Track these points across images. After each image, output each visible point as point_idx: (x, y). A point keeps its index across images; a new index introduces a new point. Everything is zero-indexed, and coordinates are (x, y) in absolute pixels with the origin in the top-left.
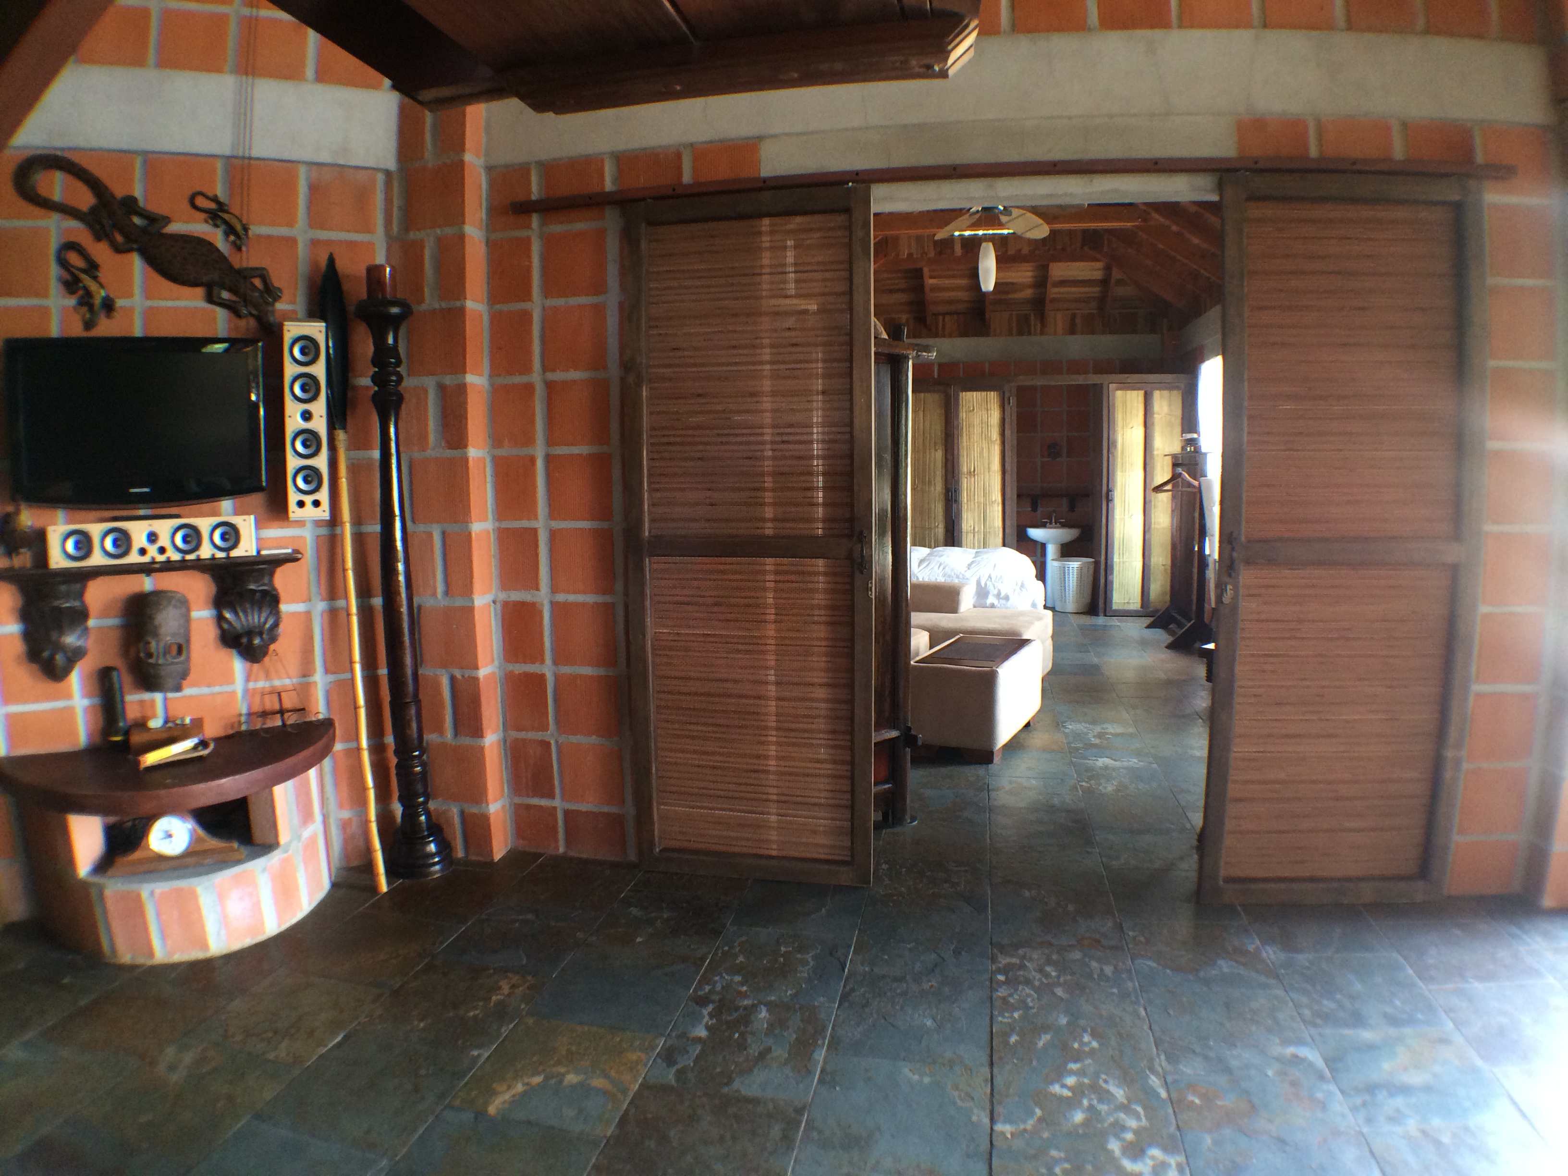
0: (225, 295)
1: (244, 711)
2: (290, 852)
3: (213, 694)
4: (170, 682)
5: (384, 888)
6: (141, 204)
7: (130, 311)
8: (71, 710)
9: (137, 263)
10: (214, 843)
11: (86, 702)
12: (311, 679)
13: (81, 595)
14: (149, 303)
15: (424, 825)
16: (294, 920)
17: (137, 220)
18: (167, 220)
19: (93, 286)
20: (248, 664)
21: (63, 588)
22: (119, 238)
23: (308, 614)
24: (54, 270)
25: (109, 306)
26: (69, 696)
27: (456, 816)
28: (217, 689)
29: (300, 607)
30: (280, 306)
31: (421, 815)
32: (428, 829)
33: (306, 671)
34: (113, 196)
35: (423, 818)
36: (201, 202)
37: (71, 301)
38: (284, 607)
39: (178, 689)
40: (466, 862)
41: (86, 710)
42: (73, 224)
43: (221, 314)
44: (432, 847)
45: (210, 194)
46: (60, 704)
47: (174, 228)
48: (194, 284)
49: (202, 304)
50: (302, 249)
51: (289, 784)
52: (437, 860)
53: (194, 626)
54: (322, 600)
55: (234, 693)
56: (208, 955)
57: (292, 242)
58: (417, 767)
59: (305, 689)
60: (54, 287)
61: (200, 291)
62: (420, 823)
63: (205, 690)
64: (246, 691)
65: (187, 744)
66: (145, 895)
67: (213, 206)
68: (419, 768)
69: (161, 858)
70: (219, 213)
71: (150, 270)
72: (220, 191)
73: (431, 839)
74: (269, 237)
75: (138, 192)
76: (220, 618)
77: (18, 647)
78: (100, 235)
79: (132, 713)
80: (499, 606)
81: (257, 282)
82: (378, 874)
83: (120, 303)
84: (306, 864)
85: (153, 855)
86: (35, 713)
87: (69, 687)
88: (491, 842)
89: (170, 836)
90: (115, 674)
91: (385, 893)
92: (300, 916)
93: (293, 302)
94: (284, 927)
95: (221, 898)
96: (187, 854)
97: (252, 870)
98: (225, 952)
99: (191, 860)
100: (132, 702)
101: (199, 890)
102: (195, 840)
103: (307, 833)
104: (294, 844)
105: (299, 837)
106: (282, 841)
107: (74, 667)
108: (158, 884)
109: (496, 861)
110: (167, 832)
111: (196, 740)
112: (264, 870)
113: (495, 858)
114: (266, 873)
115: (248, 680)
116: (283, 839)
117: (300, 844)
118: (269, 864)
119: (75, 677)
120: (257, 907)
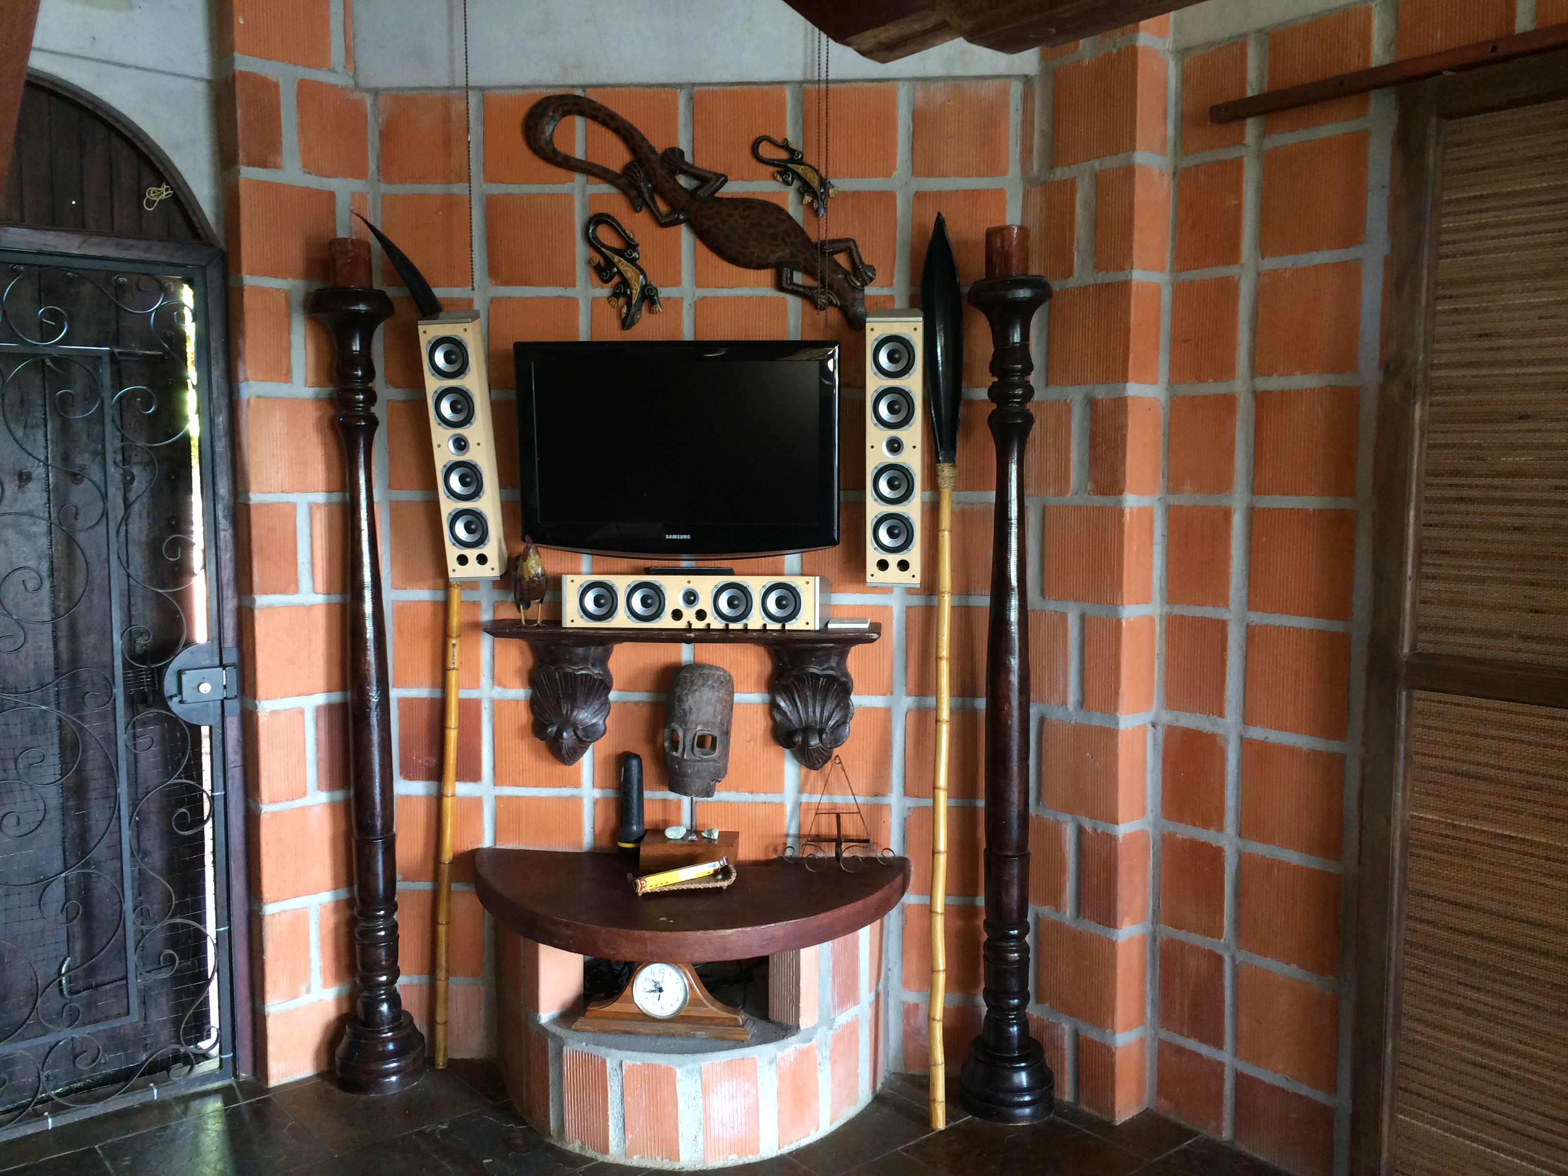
0: (798, 278)
1: (793, 831)
2: (814, 1042)
3: (757, 804)
4: (696, 784)
5: (940, 1123)
6: (688, 158)
7: (678, 302)
8: (577, 801)
9: (685, 236)
10: (712, 1010)
11: (599, 794)
12: (885, 801)
13: (602, 661)
14: (701, 292)
15: (1016, 1041)
16: (804, 1142)
17: (683, 181)
18: (723, 179)
19: (629, 272)
20: (804, 770)
21: (580, 650)
22: (663, 207)
23: (887, 713)
24: (581, 251)
25: (649, 296)
26: (577, 784)
27: (1066, 1037)
28: (761, 797)
29: (878, 701)
30: (869, 290)
31: (1012, 1025)
32: (1020, 1048)
33: (879, 788)
34: (652, 149)
35: (1015, 1029)
36: (766, 150)
37: (604, 291)
38: (856, 700)
39: (706, 792)
40: (1072, 1113)
41: (598, 802)
42: (604, 188)
43: (793, 303)
44: (1023, 1078)
45: (779, 140)
46: (565, 792)
47: (732, 189)
49: (770, 292)
50: (902, 208)
51: (826, 948)
52: (1027, 1098)
53: (737, 712)
54: (909, 694)
55: (781, 805)
56: (677, 1166)
57: (887, 198)
58: (1014, 952)
59: (877, 812)
60: (581, 270)
62: (1011, 1037)
63: (746, 797)
64: (799, 805)
66: (611, 1065)
67: (783, 155)
68: (1016, 955)
69: (646, 1018)
70: (790, 165)
71: (702, 248)
72: (792, 134)
74: (857, 195)
75: (683, 143)
76: (773, 706)
77: (523, 716)
78: (637, 202)
79: (651, 815)
80: (1160, 732)
81: (842, 259)
82: (934, 1100)
83: (664, 292)
84: (834, 1062)
85: (636, 1011)
86: (531, 799)
87: (578, 772)
88: (1113, 1091)
89: (661, 990)
90: (634, 763)
91: (941, 1132)
92: (814, 1136)
93: (890, 285)
94: (787, 1149)
95: (705, 1090)
96: (677, 1018)
97: (754, 1059)
98: (699, 1167)
99: (680, 1027)
100: (653, 801)
101: (679, 1073)
102: (691, 1001)
103: (843, 1018)
104: (822, 1031)
105: (831, 1023)
106: (803, 1025)
107: (584, 749)
108: (629, 1053)
109: (1118, 1124)
110: (656, 983)
111: (717, 865)
112: (772, 1061)
113: (1117, 1119)
114: (774, 1066)
115: (801, 791)
116: (806, 1021)
117: (831, 1032)
118: (780, 1055)
119: (588, 760)
120: (753, 1112)
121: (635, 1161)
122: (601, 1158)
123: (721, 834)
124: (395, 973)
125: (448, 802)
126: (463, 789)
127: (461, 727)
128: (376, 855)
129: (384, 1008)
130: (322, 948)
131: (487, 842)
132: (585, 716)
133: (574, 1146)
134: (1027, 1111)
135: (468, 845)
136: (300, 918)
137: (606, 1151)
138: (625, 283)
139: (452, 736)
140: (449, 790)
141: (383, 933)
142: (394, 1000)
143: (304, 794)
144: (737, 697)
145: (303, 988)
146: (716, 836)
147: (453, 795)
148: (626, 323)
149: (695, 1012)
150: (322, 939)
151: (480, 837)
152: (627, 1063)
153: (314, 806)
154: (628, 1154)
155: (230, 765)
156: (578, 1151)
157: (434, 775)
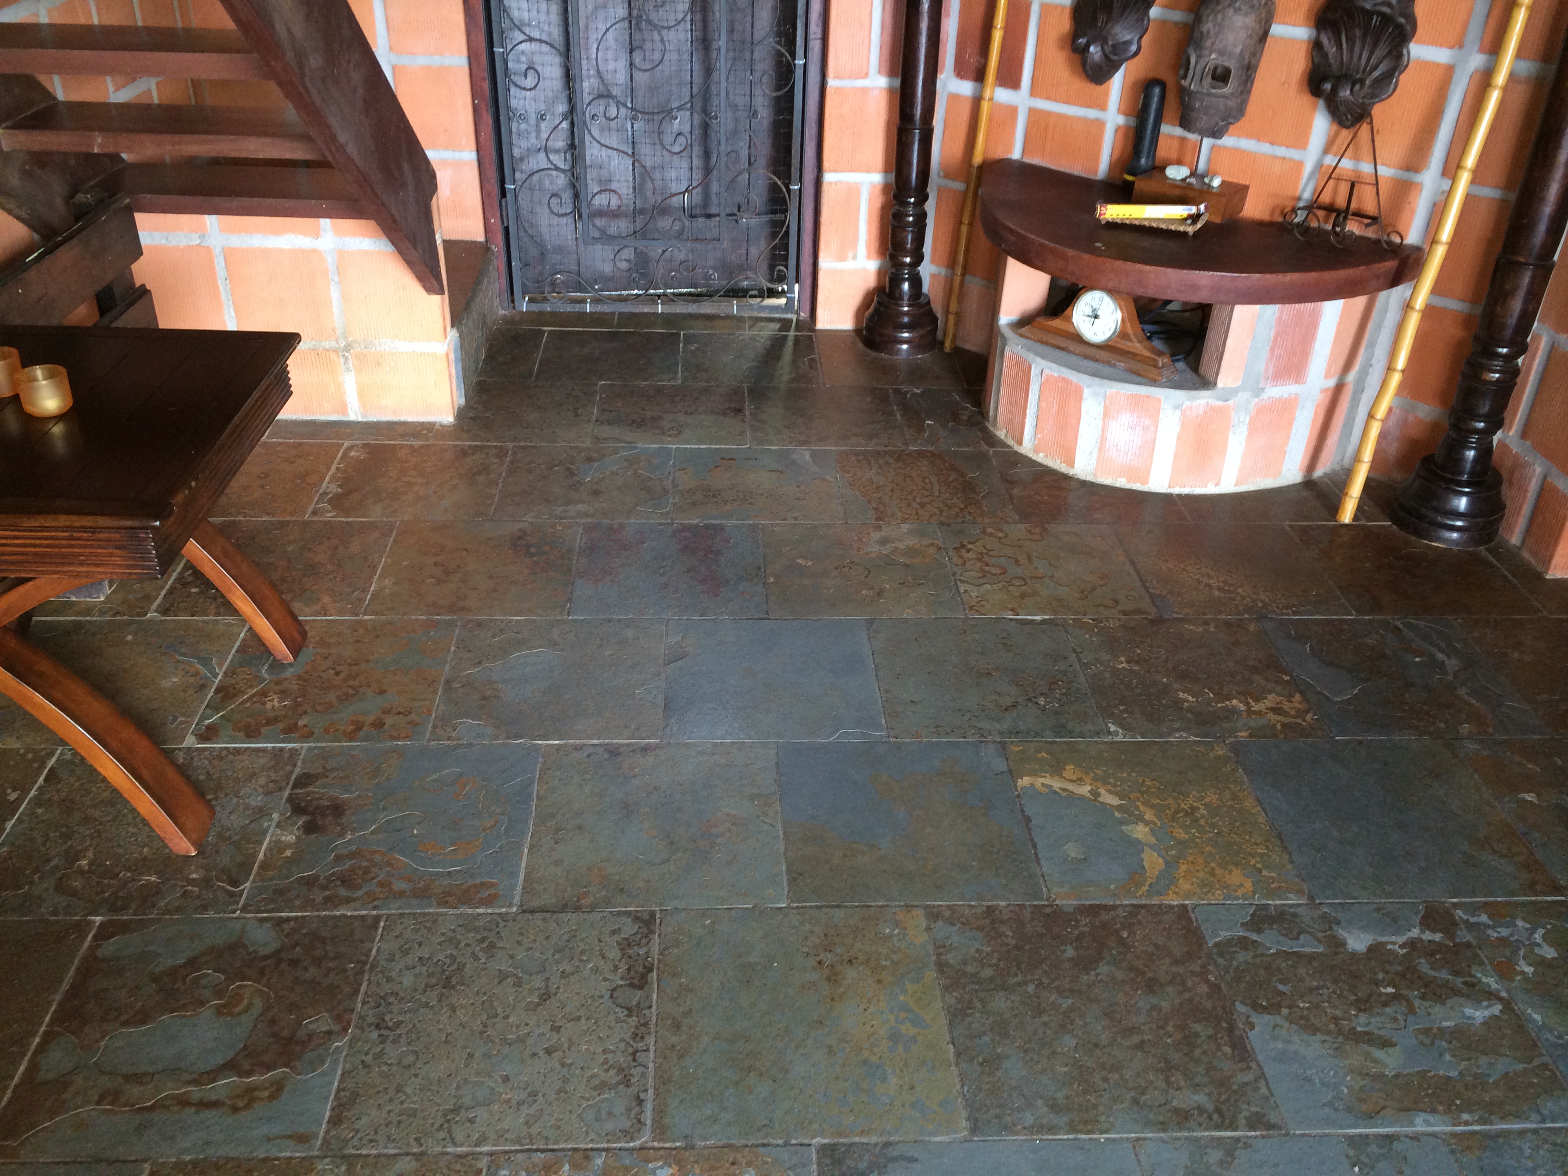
1: (1307, 195)
2: (1231, 403)
3: (1275, 157)
4: (1204, 121)
5: (1347, 516)
8: (1100, 124)
10: (1137, 346)
11: (1121, 120)
12: (1417, 178)
15: (1468, 466)
16: (1202, 491)
20: (1335, 127)
23: (1449, 71)
26: (1103, 107)
27: (1534, 480)
28: (1279, 152)
29: (1440, 55)
31: (1470, 449)
32: (1471, 474)
33: (1415, 161)
35: (1471, 454)
38: (1416, 50)
39: (1216, 133)
40: (1511, 558)
41: (1118, 130)
44: (1462, 503)
46: (1092, 113)
51: (1270, 312)
52: (1459, 523)
53: (1270, 45)
54: (1481, 51)
55: (1300, 164)
56: (1071, 472)
58: (1496, 372)
59: (1402, 190)
62: (1462, 459)
63: (1265, 148)
64: (1319, 165)
65: (1178, 212)
66: (1035, 371)
68: (1497, 375)
69: (1077, 338)
73: (1467, 490)
76: (1317, 45)
79: (1164, 149)
82: (1347, 494)
84: (1253, 430)
85: (1072, 331)
86: (1060, 116)
87: (1106, 94)
88: (1556, 545)
89: (1096, 317)
90: (1157, 91)
91: (1346, 525)
92: (1212, 489)
94: (1178, 490)
95: (1107, 414)
96: (1106, 347)
97: (1159, 400)
98: (1091, 478)
99: (1104, 355)
100: (1171, 137)
101: (1086, 392)
102: (1122, 334)
103: (1276, 391)
104: (1243, 396)
105: (1259, 392)
106: (1220, 384)
107: (1115, 67)
108: (1049, 364)
109: (1548, 577)
110: (1094, 310)
111: (1193, 210)
112: (1177, 407)
113: (1550, 572)
114: (1178, 413)
115: (1326, 151)
116: (1224, 381)
117: (1256, 400)
118: (1187, 403)
119: (1117, 83)
120: (1149, 447)
121: (1040, 458)
122: (1016, 448)
123: (1223, 183)
124: (919, 258)
125: (985, 106)
126: (1003, 95)
127: (1006, 29)
128: (913, 143)
129: (906, 286)
130: (869, 223)
131: (1016, 154)
132: (1122, 33)
133: (1001, 434)
134: (1455, 535)
135: (999, 153)
136: (853, 191)
137: (1020, 443)
139: (997, 36)
140: (987, 94)
141: (911, 219)
142: (916, 281)
143: (866, 76)
144: (1277, 29)
145: (850, 254)
146: (1216, 183)
147: (991, 99)
149: (1123, 345)
150: (870, 215)
151: (1010, 147)
152: (1047, 372)
153: (873, 89)
154: (1036, 451)
155: (812, 36)
156: (1002, 437)
157: (980, 77)
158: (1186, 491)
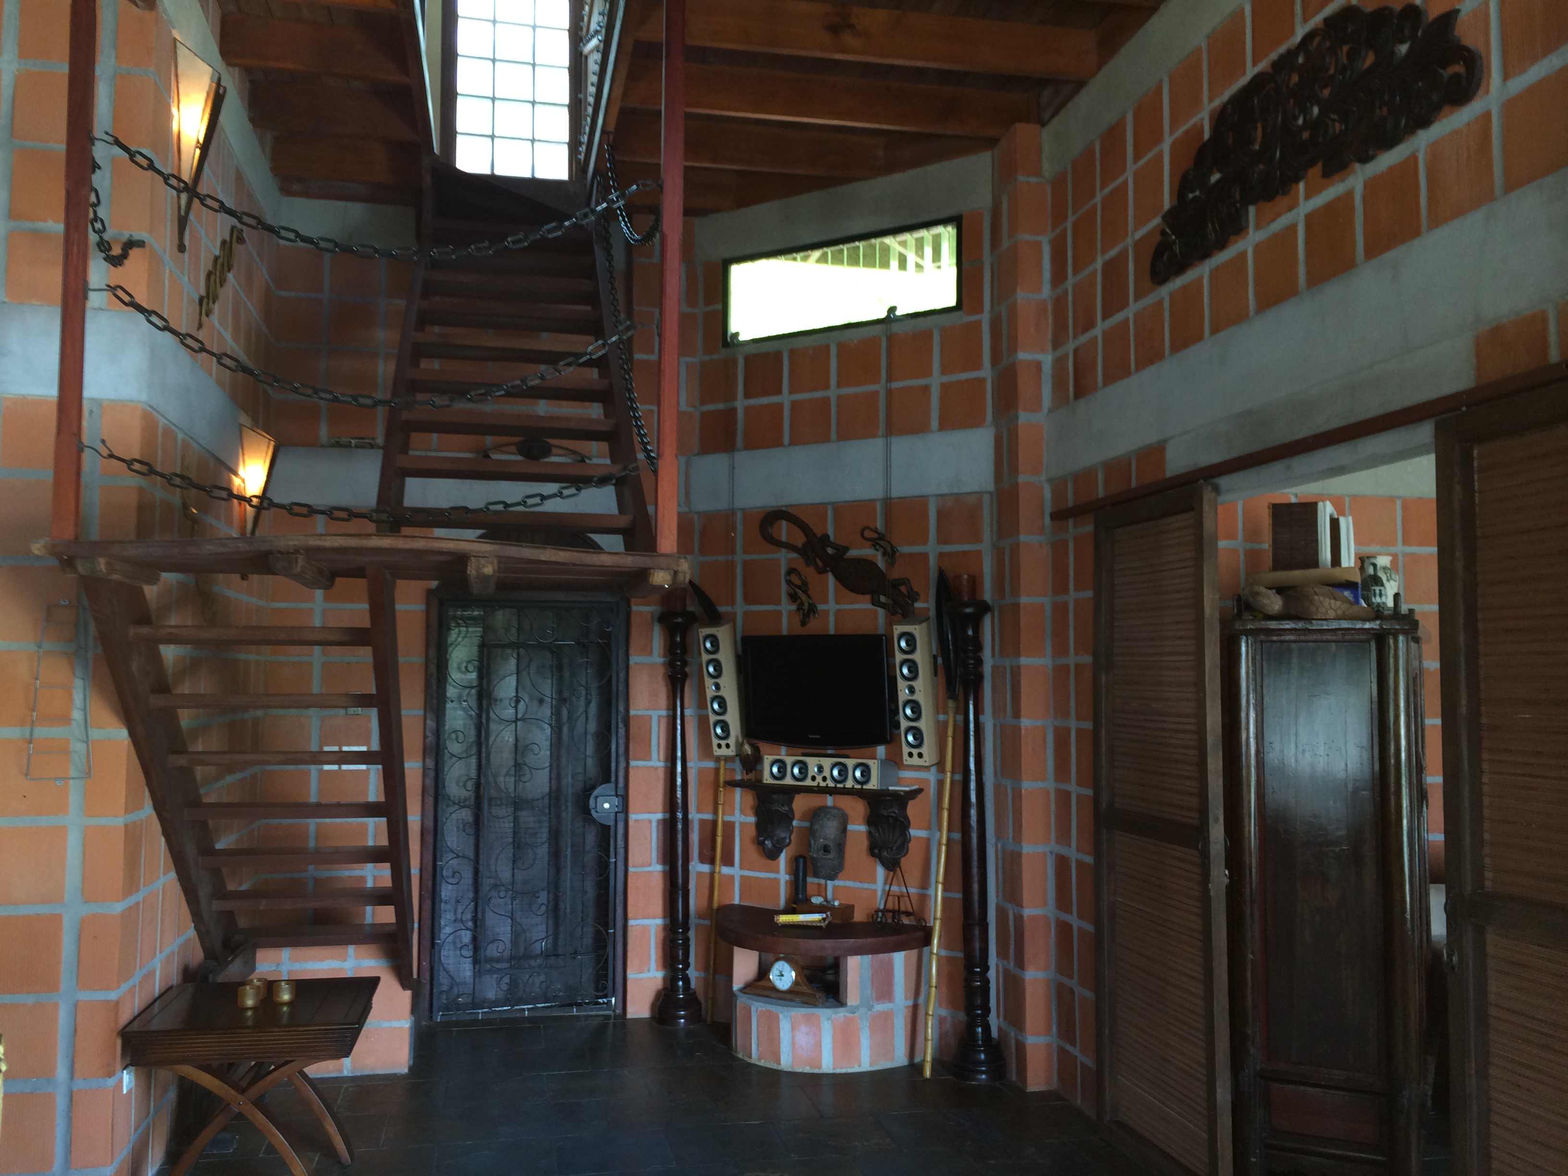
0: (883, 599)
1: (882, 907)
3: (863, 889)
4: (826, 873)
5: (928, 1073)
7: (827, 612)
8: (777, 880)
9: (831, 578)
10: (805, 988)
11: (787, 877)
12: (927, 892)
13: (790, 802)
14: (838, 607)
15: (980, 1037)
16: (850, 1070)
18: (846, 549)
19: (804, 597)
20: (886, 872)
21: (775, 796)
23: (929, 840)
24: (784, 588)
26: (778, 872)
28: (866, 886)
29: (923, 834)
30: (917, 605)
32: (982, 1040)
33: (925, 883)
35: (979, 1029)
36: (867, 534)
37: (794, 607)
38: (913, 832)
39: (832, 878)
41: (786, 882)
43: (881, 612)
45: (873, 528)
46: (772, 875)
48: (864, 593)
49: (870, 606)
50: (933, 561)
51: (867, 959)
52: (983, 1069)
53: (849, 835)
55: (875, 891)
56: (780, 1068)
57: (925, 556)
58: (978, 981)
59: (923, 898)
61: (868, 597)
62: (976, 1032)
63: (857, 885)
64: (884, 892)
65: (818, 917)
66: (753, 1009)
67: (876, 536)
68: (979, 983)
69: (774, 989)
70: (878, 541)
71: (838, 583)
72: (880, 525)
73: (982, 1050)
74: (911, 555)
76: (871, 834)
77: (753, 832)
79: (810, 889)
80: (1054, 858)
81: (903, 589)
82: (927, 1061)
83: (820, 607)
84: (872, 1030)
85: (771, 986)
86: (757, 878)
87: (778, 864)
88: (1026, 1074)
89: (782, 975)
90: (801, 860)
91: (927, 1080)
92: (856, 1069)
93: (927, 601)
94: (838, 1071)
95: (793, 1028)
96: (790, 991)
97: (819, 1016)
98: (790, 1070)
99: (789, 996)
100: (812, 883)
101: (781, 1016)
102: (796, 983)
103: (880, 1007)
104: (863, 1010)
105: (870, 1008)
106: (849, 1004)
107: (781, 852)
108: (760, 1004)
109: (1027, 1092)
110: (781, 972)
111: (824, 915)
112: (829, 1019)
113: (1027, 1089)
114: (830, 1022)
115: (885, 883)
116: (850, 1002)
117: (870, 1012)
118: (834, 1016)
119: (783, 858)
120: (818, 1045)
121: (762, 1063)
122: (749, 1061)
123: (840, 904)
124: (687, 965)
125: (717, 876)
126: (726, 870)
127: (723, 836)
128: (678, 898)
129: (681, 983)
130: (656, 947)
131: (737, 901)
132: (781, 834)
133: (740, 1056)
134: (983, 1076)
135: (727, 902)
136: (645, 929)
137: (750, 1057)
138: (802, 604)
139: (719, 840)
140: (717, 869)
141: (681, 942)
142: (687, 980)
143: (650, 865)
144: (850, 827)
145: (646, 969)
146: (836, 903)
147: (720, 872)
148: (803, 624)
149: (798, 989)
150: (656, 944)
151: (733, 898)
152: (760, 1008)
153: (655, 872)
154: (760, 1059)
155: (619, 846)
156: (741, 1057)
157: (712, 862)
158: (843, 1071)
